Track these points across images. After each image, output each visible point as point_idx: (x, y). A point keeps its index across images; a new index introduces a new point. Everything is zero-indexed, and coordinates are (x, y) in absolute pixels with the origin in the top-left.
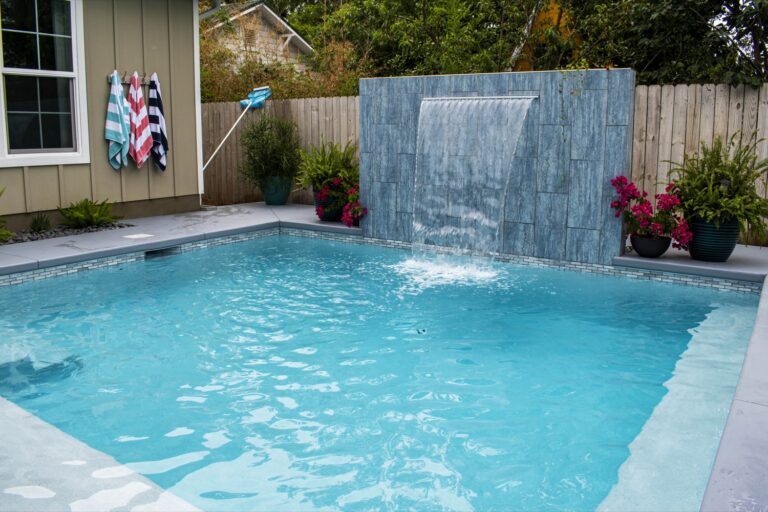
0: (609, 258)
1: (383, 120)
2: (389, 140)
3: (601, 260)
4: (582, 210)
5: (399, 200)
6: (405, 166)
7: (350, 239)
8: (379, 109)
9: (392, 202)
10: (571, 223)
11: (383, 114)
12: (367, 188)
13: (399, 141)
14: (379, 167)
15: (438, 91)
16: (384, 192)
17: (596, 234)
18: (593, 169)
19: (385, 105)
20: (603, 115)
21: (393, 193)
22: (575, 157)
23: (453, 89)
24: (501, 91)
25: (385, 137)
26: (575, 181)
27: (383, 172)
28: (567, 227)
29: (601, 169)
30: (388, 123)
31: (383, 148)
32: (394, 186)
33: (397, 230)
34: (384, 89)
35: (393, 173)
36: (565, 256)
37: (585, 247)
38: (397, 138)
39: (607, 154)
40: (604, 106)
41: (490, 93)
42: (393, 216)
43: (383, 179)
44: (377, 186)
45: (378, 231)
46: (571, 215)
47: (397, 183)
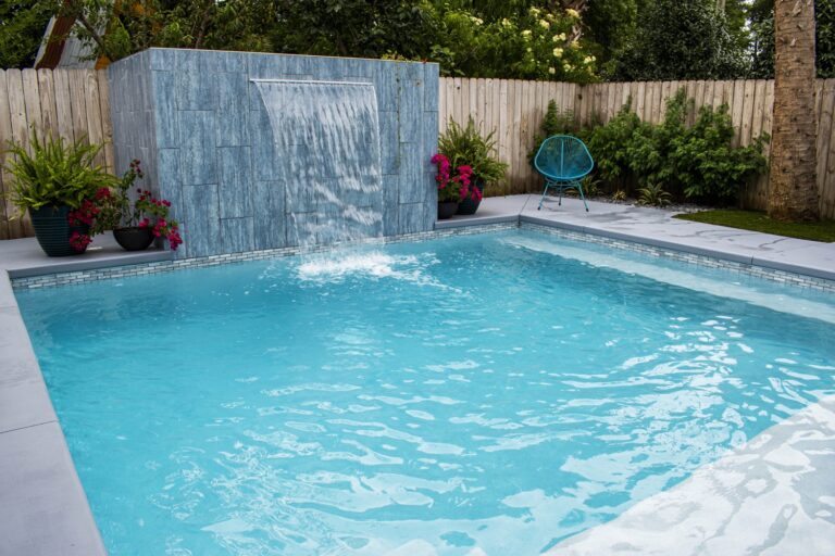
0: (431, 226)
1: (193, 105)
2: (203, 130)
3: (425, 229)
4: (410, 187)
5: (222, 204)
6: (228, 162)
7: (151, 267)
8: (186, 90)
9: (213, 208)
10: (402, 201)
11: (193, 97)
12: (174, 195)
13: (218, 131)
14: (190, 167)
15: (267, 71)
16: (200, 197)
17: (421, 205)
18: (416, 150)
19: (194, 85)
20: (422, 102)
21: (214, 197)
22: (402, 140)
23: (285, 71)
24: (337, 77)
25: (197, 127)
26: (403, 162)
27: (197, 172)
28: (399, 204)
29: (422, 150)
30: (201, 109)
31: (196, 141)
32: (214, 188)
33: (222, 241)
34: (192, 64)
35: (212, 173)
36: (398, 229)
37: (413, 220)
38: (215, 128)
39: (426, 135)
40: (422, 95)
41: (325, 78)
42: (215, 226)
43: (198, 181)
44: (189, 192)
45: (195, 249)
46: (402, 192)
47: (218, 184)
